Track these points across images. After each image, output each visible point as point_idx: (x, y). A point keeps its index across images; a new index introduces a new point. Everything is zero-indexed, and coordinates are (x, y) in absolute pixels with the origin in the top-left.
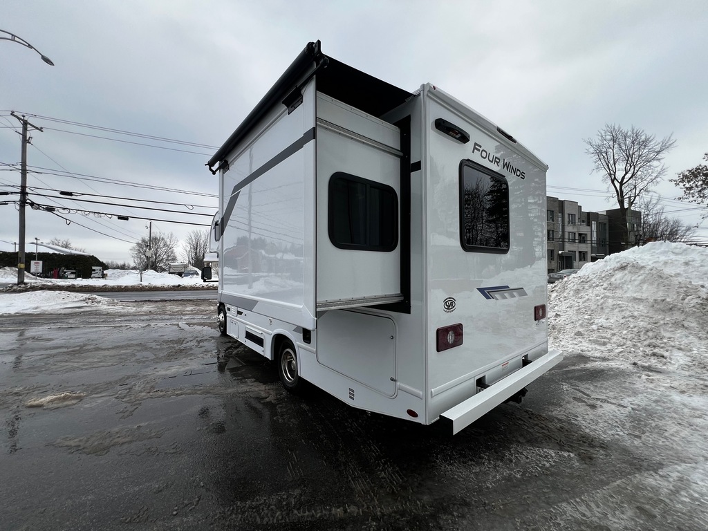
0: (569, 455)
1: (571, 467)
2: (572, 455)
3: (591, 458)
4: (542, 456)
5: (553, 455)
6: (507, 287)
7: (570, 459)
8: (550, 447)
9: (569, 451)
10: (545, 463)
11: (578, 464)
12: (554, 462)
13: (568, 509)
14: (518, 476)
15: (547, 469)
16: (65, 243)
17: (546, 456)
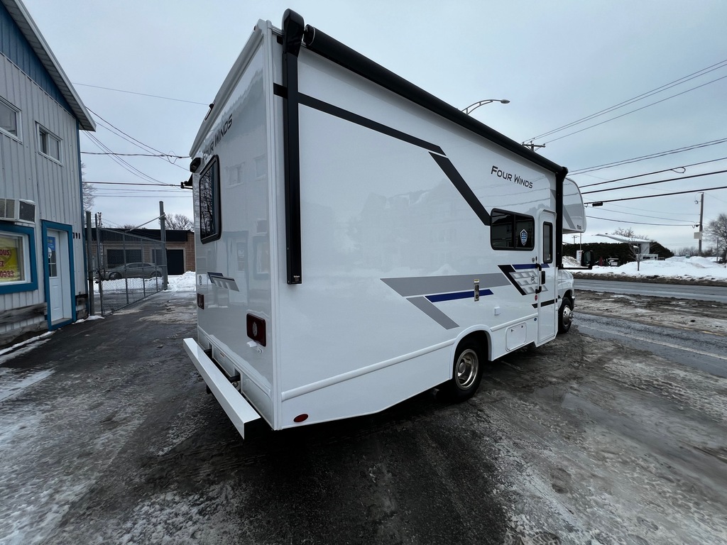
0: (163, 451)
1: (154, 444)
2: (161, 453)
3: (143, 466)
4: (181, 433)
5: (174, 441)
6: (221, 274)
7: (160, 449)
8: (183, 445)
9: (166, 454)
10: (173, 432)
11: (151, 450)
12: (169, 437)
13: (137, 422)
14: (180, 414)
15: (168, 429)
16: (628, 231)
17: (178, 436)
